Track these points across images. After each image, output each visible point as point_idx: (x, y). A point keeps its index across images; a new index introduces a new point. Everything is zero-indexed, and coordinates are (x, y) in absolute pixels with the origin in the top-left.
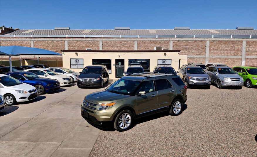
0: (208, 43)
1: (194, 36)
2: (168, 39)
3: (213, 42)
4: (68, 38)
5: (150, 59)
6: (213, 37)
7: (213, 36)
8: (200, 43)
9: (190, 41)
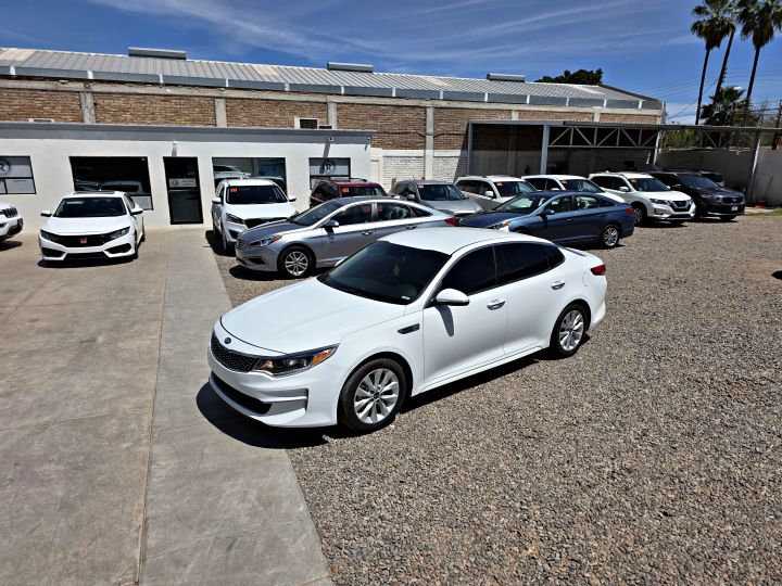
0: (430, 112)
2: (321, 99)
3: (441, 110)
5: (284, 159)
6: (441, 98)
7: (442, 92)
8: (410, 113)
9: (382, 108)
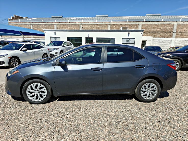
0: (175, 26)
2: (137, 23)
4: (56, 22)
5: (115, 38)
8: (167, 26)
9: (157, 25)
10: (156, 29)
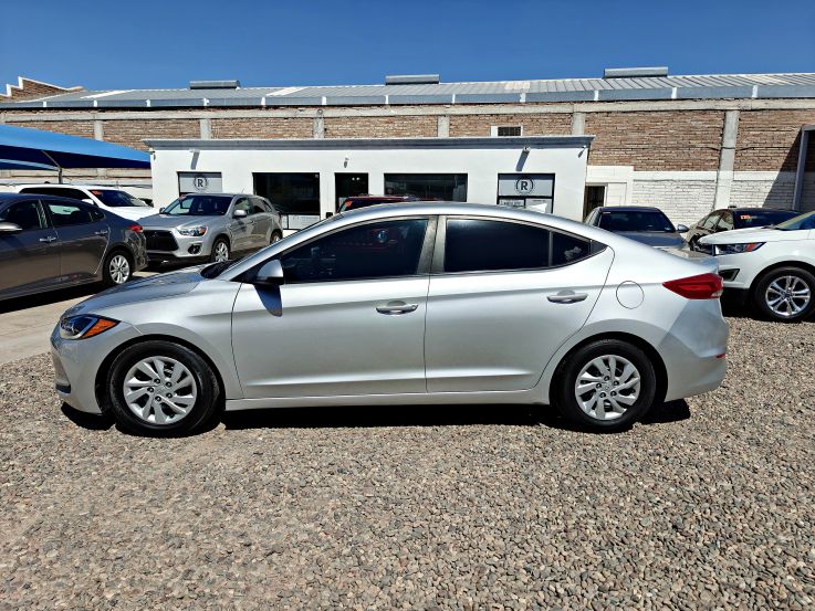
0: (732, 118)
1: (675, 90)
2: (566, 108)
3: (753, 113)
4: (209, 108)
5: (467, 174)
6: (755, 95)
7: (755, 89)
8: (697, 121)
9: (653, 114)
10: (646, 135)
